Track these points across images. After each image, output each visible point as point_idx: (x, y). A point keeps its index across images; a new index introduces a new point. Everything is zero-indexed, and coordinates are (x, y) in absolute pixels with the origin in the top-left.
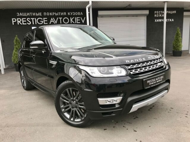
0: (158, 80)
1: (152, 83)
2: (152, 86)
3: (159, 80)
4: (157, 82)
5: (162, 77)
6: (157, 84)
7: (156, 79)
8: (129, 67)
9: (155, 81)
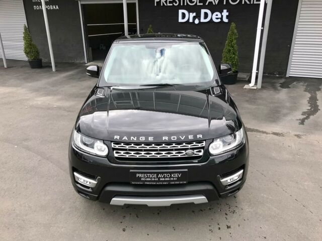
0: (164, 177)
1: (147, 179)
2: (147, 183)
3: (167, 178)
4: (161, 179)
5: (176, 175)
6: (162, 183)
7: (157, 176)
8: (117, 146)
9: (154, 178)
